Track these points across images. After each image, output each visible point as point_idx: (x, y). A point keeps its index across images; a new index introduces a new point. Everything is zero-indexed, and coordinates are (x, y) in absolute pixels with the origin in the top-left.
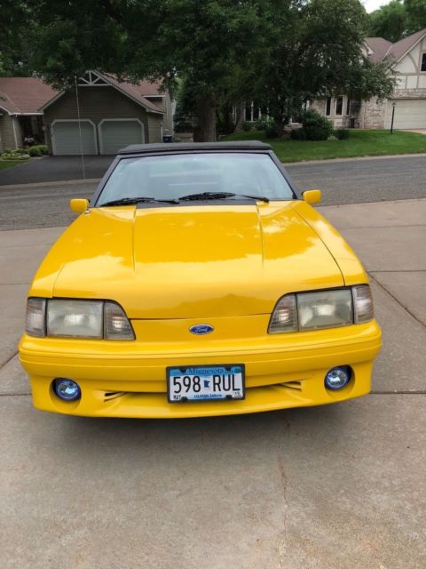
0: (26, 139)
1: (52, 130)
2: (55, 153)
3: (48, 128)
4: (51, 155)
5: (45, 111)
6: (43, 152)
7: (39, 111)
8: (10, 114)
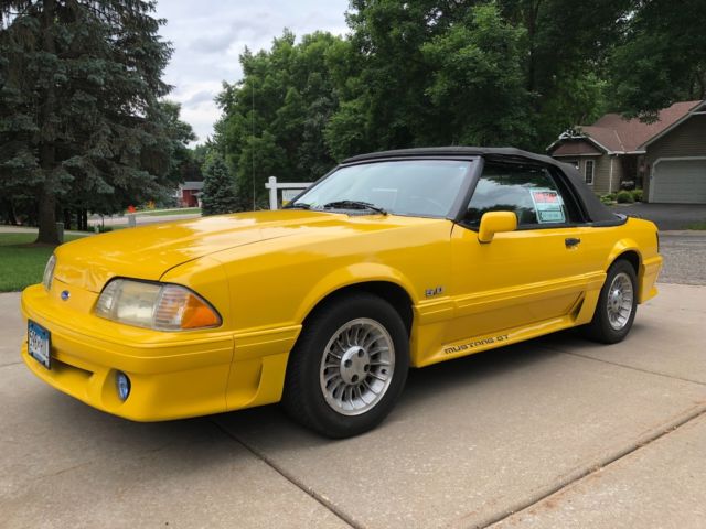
0: (624, 182)
1: (653, 170)
2: (650, 201)
3: (649, 168)
4: (646, 202)
5: (648, 148)
6: (637, 199)
7: (639, 148)
8: (610, 153)
